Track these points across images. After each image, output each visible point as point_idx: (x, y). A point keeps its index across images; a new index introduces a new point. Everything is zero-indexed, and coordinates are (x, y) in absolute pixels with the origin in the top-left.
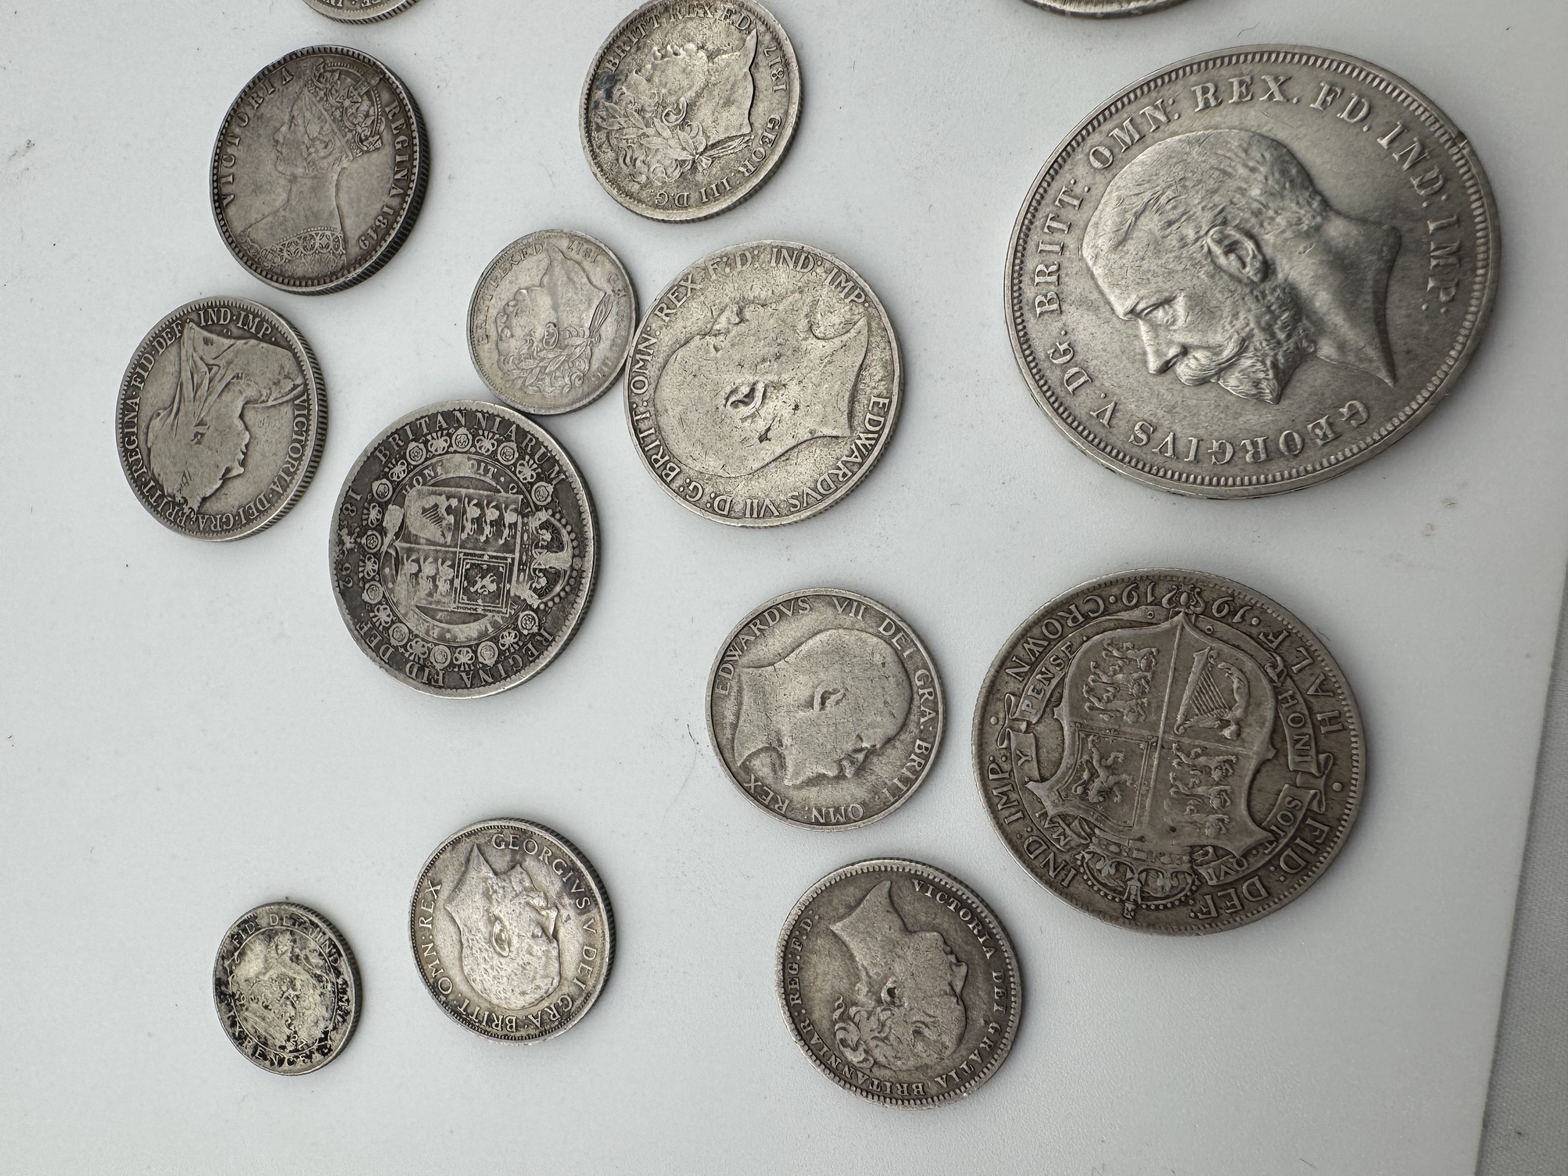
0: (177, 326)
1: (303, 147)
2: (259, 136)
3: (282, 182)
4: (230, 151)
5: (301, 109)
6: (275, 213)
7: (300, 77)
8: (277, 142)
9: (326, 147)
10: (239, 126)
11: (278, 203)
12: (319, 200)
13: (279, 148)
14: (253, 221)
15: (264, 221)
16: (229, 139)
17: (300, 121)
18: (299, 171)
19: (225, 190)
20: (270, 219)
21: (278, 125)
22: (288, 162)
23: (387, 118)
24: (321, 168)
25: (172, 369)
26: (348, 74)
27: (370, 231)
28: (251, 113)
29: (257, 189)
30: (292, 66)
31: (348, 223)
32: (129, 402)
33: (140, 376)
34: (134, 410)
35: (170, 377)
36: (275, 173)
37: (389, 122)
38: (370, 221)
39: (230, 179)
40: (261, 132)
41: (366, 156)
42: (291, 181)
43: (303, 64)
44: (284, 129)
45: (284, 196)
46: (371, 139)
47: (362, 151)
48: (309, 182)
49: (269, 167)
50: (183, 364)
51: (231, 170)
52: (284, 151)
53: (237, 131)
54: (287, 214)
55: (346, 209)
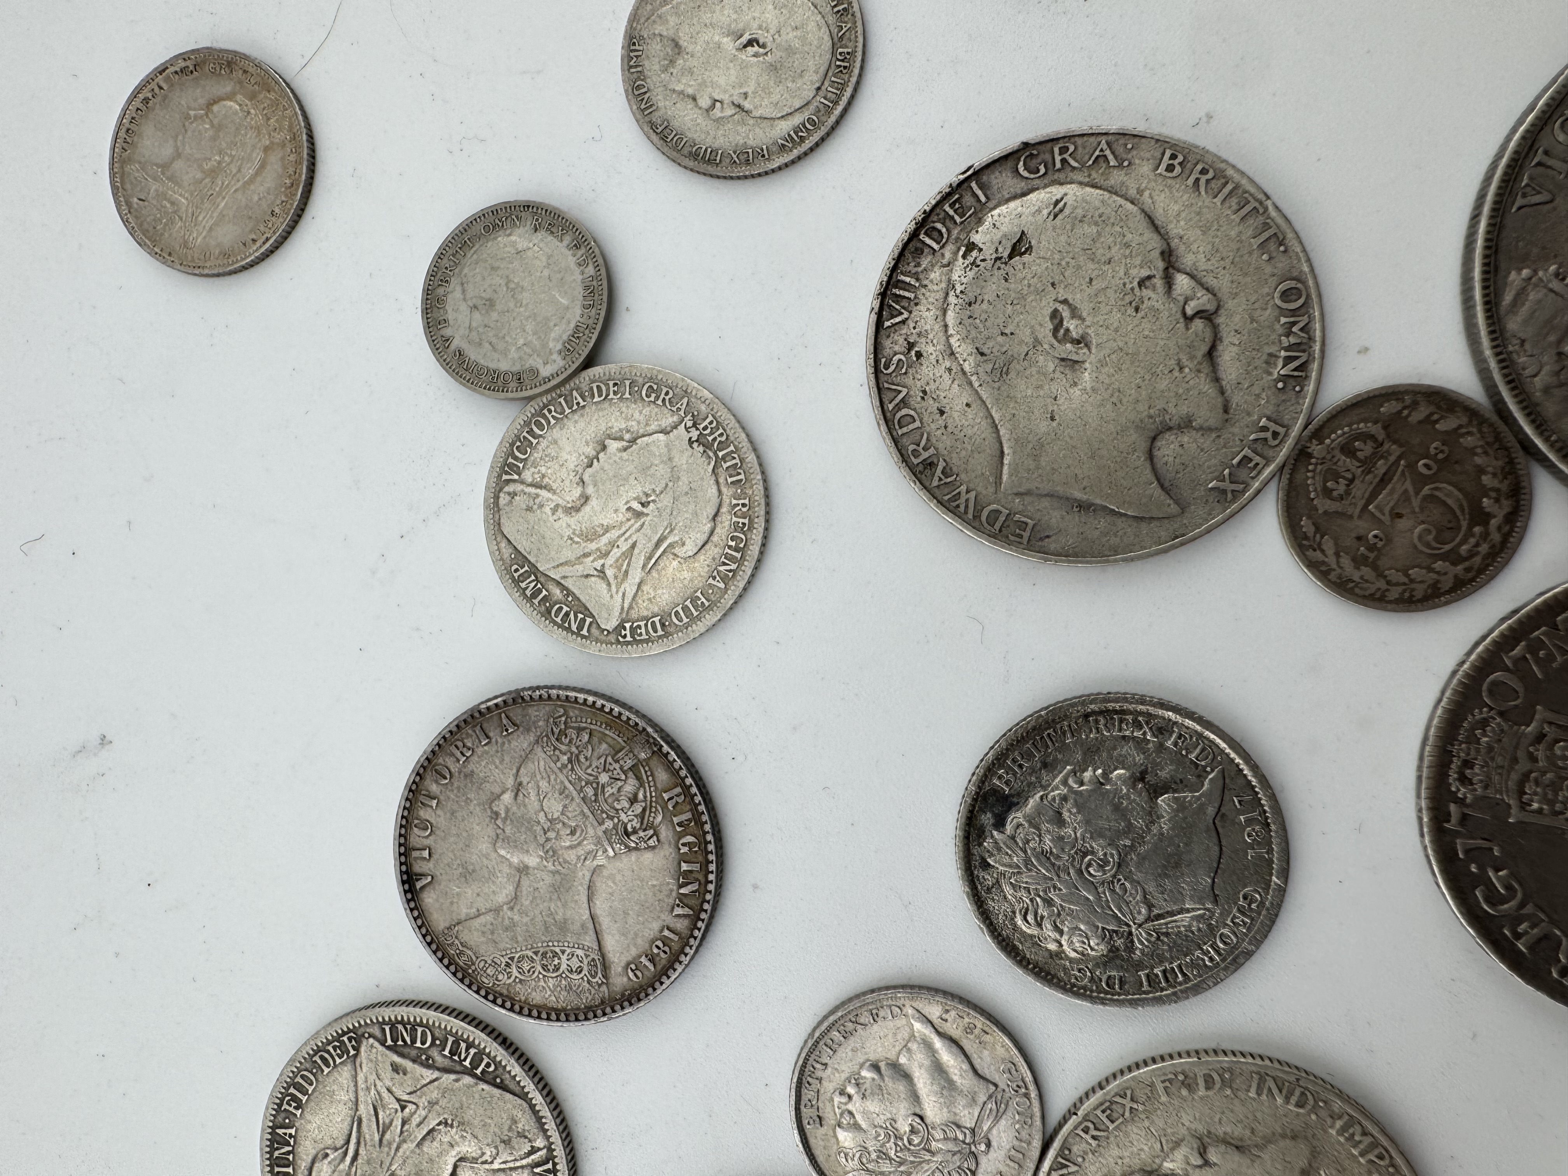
0: (350, 1039)
1: (538, 829)
2: (468, 801)
3: (506, 870)
4: (425, 814)
5: (533, 776)
6: (497, 910)
7: (528, 730)
8: (497, 814)
9: (573, 833)
10: (437, 782)
11: (501, 898)
12: (565, 905)
13: (499, 822)
14: (463, 917)
15: (482, 919)
16: (422, 798)
17: (533, 794)
18: (532, 861)
19: (418, 868)
20: (489, 918)
21: (497, 790)
22: (513, 844)
23: (665, 808)
24: (566, 861)
25: (344, 1096)
26: (603, 738)
27: (643, 959)
28: (454, 768)
29: (468, 874)
30: (516, 713)
31: (611, 943)
32: (280, 1131)
33: (294, 1098)
34: (289, 1144)
35: (341, 1107)
36: (493, 855)
37: (668, 816)
38: (643, 943)
39: (426, 854)
40: (471, 796)
41: (634, 856)
42: (519, 870)
43: (532, 712)
44: (507, 797)
45: (510, 888)
46: (642, 834)
47: (626, 846)
48: (548, 879)
49: (484, 846)
50: (361, 1094)
51: (428, 842)
52: (508, 830)
53: (434, 788)
54: (516, 918)
55: (605, 922)
